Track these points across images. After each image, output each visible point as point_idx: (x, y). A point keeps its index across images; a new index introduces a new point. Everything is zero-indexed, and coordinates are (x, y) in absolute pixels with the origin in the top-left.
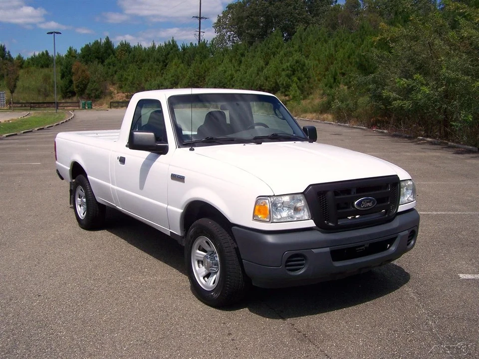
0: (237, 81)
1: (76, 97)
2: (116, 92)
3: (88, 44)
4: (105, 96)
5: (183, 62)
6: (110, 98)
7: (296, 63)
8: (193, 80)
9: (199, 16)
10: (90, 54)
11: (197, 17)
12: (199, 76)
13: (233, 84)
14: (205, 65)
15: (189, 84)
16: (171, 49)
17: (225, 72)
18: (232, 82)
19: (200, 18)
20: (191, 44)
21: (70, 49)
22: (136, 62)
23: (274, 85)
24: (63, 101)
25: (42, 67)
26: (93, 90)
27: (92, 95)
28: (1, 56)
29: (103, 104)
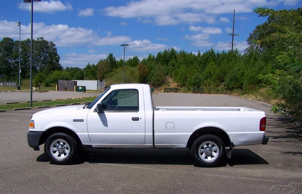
2: (172, 82)
4: (165, 84)
5: (216, 64)
6: (168, 86)
8: (220, 75)
9: (232, 34)
10: (160, 58)
11: (231, 34)
16: (210, 55)
19: (233, 35)
20: (223, 52)
21: (150, 55)
22: (187, 64)
25: (132, 66)
26: (156, 80)
27: (156, 84)
28: (110, 60)
29: (162, 89)
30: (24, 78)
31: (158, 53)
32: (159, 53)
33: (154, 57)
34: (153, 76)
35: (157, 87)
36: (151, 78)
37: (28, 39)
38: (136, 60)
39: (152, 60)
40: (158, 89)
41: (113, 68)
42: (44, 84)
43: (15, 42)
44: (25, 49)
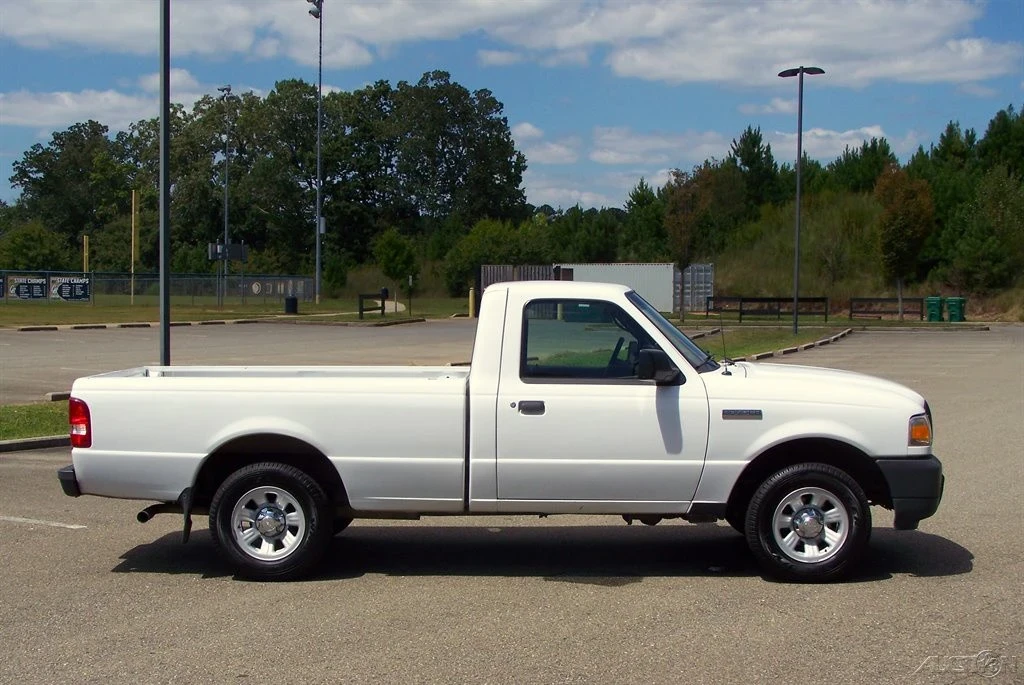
1: (927, 284)
3: (1005, 109)
10: (1006, 142)
21: (951, 129)
24: (885, 295)
25: (856, 189)
26: (984, 259)
27: (977, 276)
28: (745, 163)
29: (1011, 304)
30: (361, 261)
31: (993, 116)
32: (1002, 115)
33: (971, 137)
34: (962, 233)
35: (985, 294)
36: (955, 249)
37: (382, 82)
38: (876, 155)
39: (963, 155)
40: (989, 301)
41: (759, 201)
42: (445, 284)
43: (328, 99)
44: (365, 130)
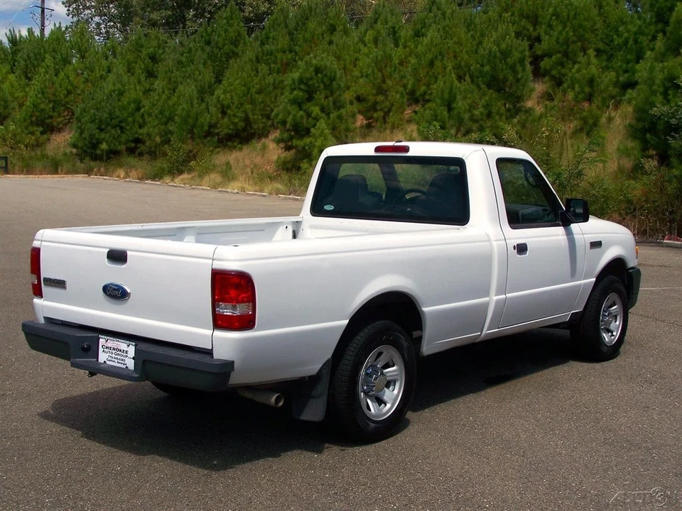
0: (150, 115)
7: (316, 74)
8: (43, 110)
12: (55, 102)
13: (141, 121)
14: (68, 78)
15: (34, 119)
17: (121, 94)
18: (138, 116)
23: (242, 124)
